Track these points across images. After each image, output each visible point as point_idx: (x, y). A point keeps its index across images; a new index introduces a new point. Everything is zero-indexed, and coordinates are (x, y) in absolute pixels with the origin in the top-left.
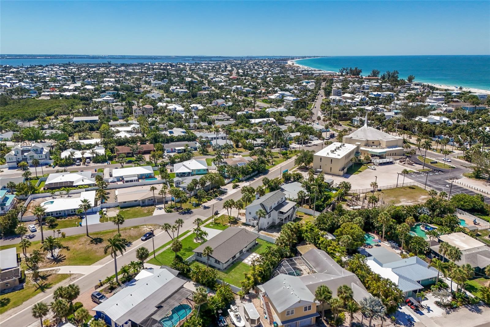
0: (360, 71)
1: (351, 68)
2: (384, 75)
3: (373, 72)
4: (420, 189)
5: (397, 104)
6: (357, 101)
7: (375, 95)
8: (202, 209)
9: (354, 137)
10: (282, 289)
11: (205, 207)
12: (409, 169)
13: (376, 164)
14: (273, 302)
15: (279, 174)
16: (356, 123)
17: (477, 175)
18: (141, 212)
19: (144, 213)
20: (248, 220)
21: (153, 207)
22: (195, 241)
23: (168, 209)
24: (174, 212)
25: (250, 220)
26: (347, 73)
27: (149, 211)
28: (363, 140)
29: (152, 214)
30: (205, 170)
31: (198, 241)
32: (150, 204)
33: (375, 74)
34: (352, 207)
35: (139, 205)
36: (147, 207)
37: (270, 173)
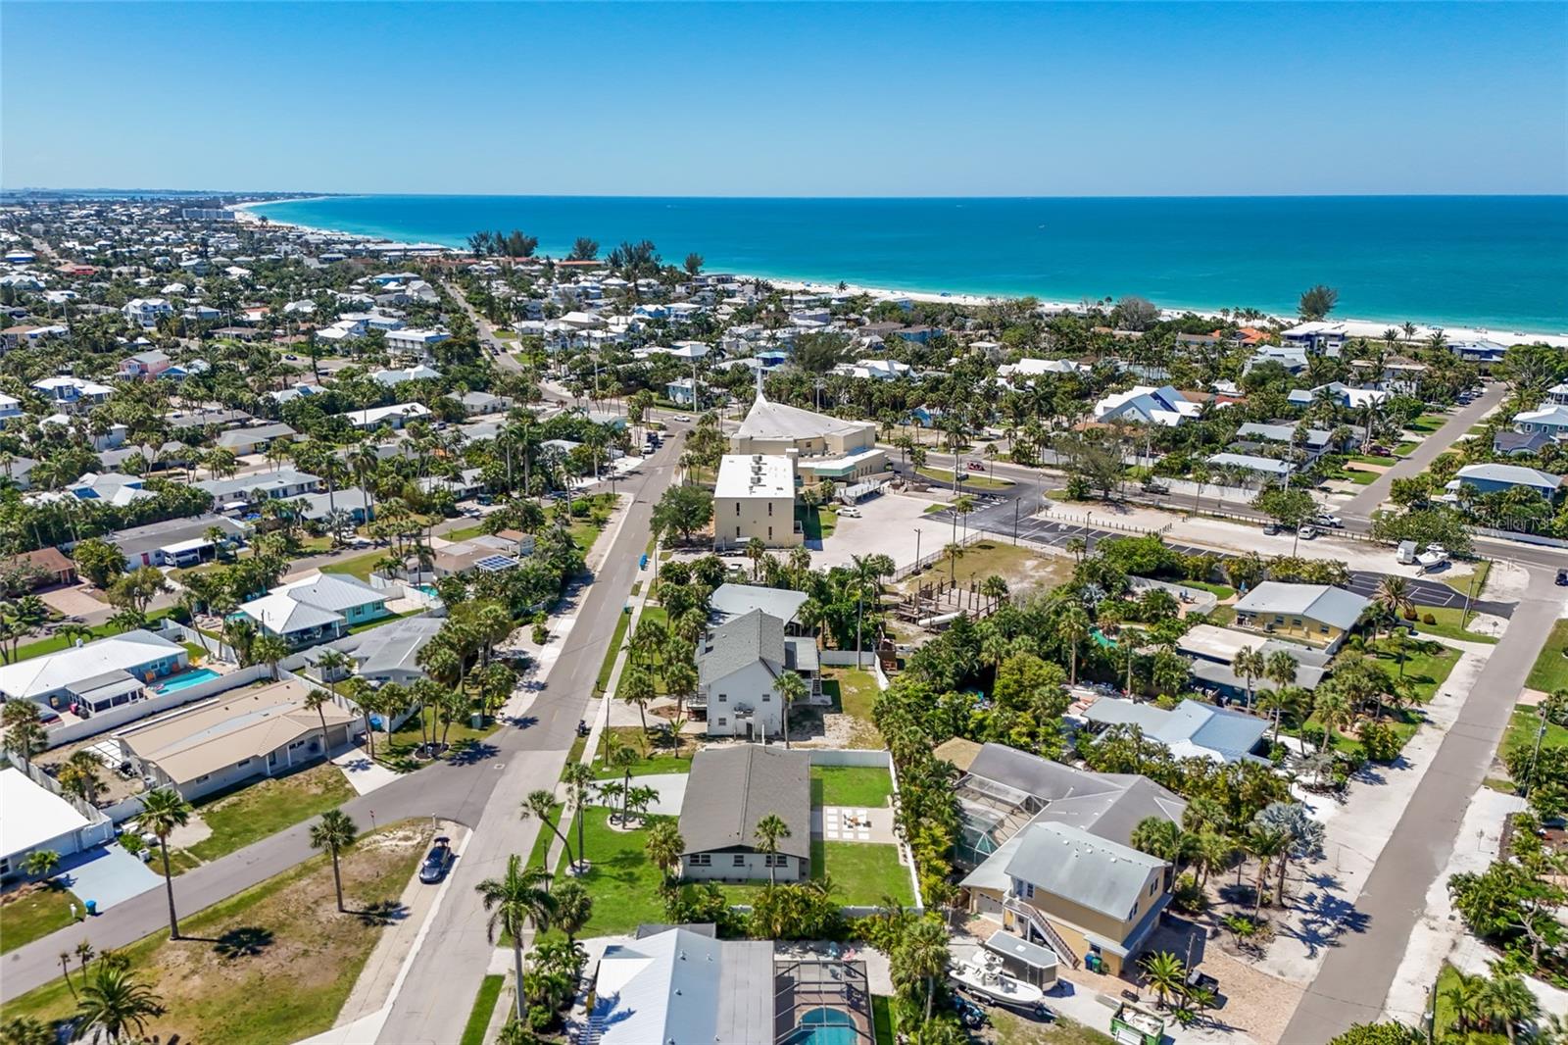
0: (534, 243)
1: (499, 236)
2: (615, 254)
3: (579, 244)
4: (1003, 545)
5: (739, 336)
6: (619, 335)
7: (650, 314)
8: (516, 730)
9: (758, 437)
10: (1072, 860)
11: (517, 722)
12: (929, 503)
13: (847, 501)
14: (1082, 901)
15: (632, 573)
16: (680, 398)
17: (1082, 492)
18: (300, 797)
19: (316, 795)
20: (715, 722)
21: (324, 767)
22: (618, 828)
23: (393, 761)
24: (429, 763)
25: (722, 722)
26: (491, 250)
27: (326, 785)
28: (784, 439)
29: (352, 792)
30: (379, 605)
31: (629, 825)
32: (302, 760)
33: (586, 250)
34: (927, 621)
35: (260, 777)
36: (301, 775)
37: (597, 574)
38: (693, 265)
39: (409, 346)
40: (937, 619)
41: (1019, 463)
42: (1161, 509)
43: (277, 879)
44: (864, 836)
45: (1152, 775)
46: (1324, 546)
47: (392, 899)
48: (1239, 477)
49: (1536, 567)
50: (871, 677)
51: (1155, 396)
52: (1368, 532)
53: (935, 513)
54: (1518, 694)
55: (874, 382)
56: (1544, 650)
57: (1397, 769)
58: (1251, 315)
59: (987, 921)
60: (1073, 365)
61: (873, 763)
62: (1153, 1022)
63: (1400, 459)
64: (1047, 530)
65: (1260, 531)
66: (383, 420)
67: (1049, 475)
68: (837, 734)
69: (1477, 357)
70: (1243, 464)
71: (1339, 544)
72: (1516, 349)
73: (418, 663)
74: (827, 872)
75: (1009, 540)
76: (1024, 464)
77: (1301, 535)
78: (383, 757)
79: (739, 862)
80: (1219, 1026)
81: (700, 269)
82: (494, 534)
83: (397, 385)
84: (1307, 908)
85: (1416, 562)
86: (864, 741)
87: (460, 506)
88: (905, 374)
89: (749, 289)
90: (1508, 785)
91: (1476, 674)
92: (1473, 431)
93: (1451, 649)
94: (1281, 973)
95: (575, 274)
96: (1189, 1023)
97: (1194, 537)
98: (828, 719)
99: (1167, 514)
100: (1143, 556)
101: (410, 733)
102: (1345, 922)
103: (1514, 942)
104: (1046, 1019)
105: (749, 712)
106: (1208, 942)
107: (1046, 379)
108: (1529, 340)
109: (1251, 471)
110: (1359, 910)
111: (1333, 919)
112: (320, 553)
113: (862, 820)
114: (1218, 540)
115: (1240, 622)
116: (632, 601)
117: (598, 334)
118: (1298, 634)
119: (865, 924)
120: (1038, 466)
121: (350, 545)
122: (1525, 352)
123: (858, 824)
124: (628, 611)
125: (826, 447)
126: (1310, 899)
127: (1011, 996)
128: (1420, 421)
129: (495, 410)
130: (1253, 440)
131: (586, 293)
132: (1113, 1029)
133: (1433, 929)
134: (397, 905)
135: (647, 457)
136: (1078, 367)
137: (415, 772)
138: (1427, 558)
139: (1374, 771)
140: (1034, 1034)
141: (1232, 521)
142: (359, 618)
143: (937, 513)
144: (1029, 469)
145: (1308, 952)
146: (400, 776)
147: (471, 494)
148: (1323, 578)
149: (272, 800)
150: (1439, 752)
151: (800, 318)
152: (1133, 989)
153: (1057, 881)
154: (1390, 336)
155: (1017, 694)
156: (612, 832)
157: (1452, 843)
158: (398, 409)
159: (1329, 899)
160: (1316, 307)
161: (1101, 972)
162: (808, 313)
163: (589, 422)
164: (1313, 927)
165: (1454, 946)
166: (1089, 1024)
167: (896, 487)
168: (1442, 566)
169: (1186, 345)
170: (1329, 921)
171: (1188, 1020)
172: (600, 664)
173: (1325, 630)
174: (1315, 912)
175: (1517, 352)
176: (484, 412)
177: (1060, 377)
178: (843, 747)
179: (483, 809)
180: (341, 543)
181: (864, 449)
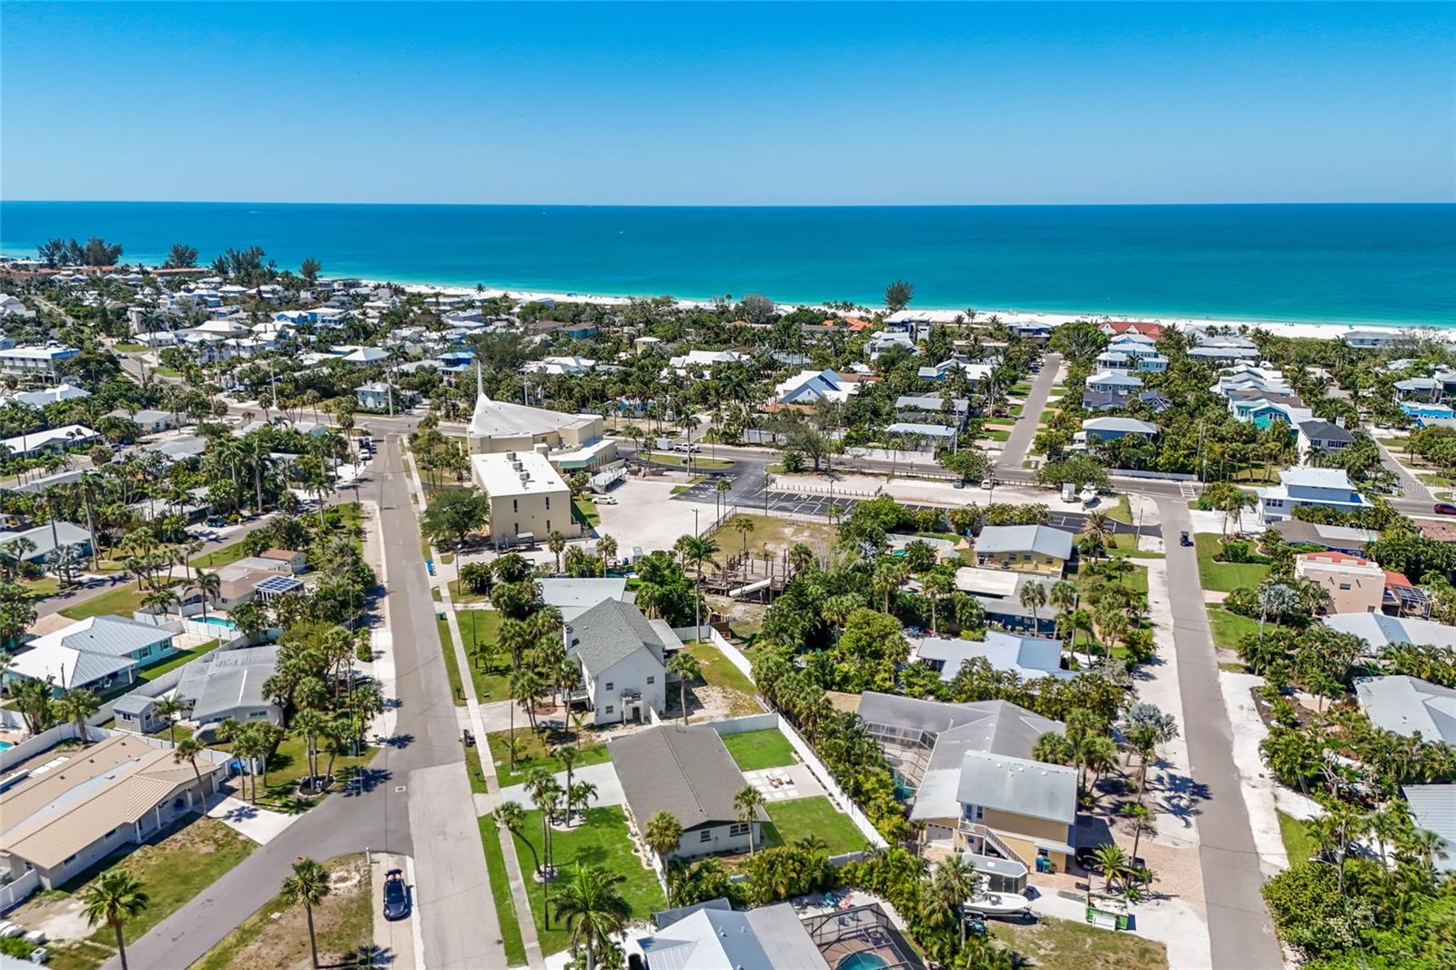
0: (118, 251)
1: (74, 246)
2: (220, 261)
3: (176, 251)
4: (758, 517)
5: (404, 338)
6: (269, 343)
7: (293, 320)
8: (395, 750)
9: (495, 435)
10: (1009, 780)
11: (392, 742)
12: (672, 486)
13: (598, 490)
14: (1032, 813)
15: (423, 581)
16: (370, 403)
17: (797, 466)
18: (192, 858)
19: (209, 854)
20: (603, 711)
21: (200, 822)
22: (563, 828)
23: (278, 803)
24: (322, 798)
25: (610, 710)
26: (65, 259)
27: (215, 841)
28: (521, 435)
29: (249, 845)
30: (166, 643)
31: (572, 823)
32: (170, 820)
33: (184, 257)
34: (738, 591)
35: (129, 847)
36: (178, 836)
37: (386, 585)
38: (310, 270)
39: (30, 364)
40: (747, 588)
41: (727, 443)
42: (864, 474)
43: (218, 949)
44: (793, 793)
45: (1009, 697)
46: (1004, 493)
47: (366, 944)
48: (916, 442)
49: (1158, 495)
50: (713, 649)
51: (821, 378)
52: (1033, 479)
53: (680, 494)
54: (1202, 597)
55: (571, 377)
56: (1199, 560)
57: (1157, 666)
58: (848, 307)
59: (937, 849)
60: (736, 355)
61: (762, 725)
62: (1117, 904)
63: (1016, 419)
64: (784, 500)
65: (950, 486)
66: (46, 446)
67: (759, 453)
68: (714, 706)
69: (1031, 334)
70: (917, 431)
71: (1013, 491)
72: (1066, 327)
73: (267, 697)
74: (780, 832)
75: (761, 512)
76: (732, 444)
77: (983, 486)
78: (264, 801)
79: (705, 837)
80: (1158, 896)
81: (318, 274)
82: (258, 555)
83: (46, 407)
84: (1162, 787)
85: (1077, 500)
86: (741, 707)
87: (191, 529)
88: (593, 368)
89: (385, 293)
90: (1237, 666)
91: (1165, 584)
92: (1054, 393)
93: (1138, 566)
94: (1175, 844)
95: (185, 282)
96: (1137, 899)
97: (904, 496)
98: (699, 692)
99: (871, 478)
100: (886, 514)
101: (280, 772)
102: (1193, 794)
103: (1316, 787)
104: (1033, 920)
105: (636, 696)
106: (1110, 829)
107: (717, 369)
108: (1072, 319)
109: (925, 436)
110: (1198, 782)
111: (1185, 792)
112: (48, 596)
113: (785, 778)
114: (924, 496)
115: (981, 562)
116: (439, 607)
117: (247, 342)
118: (1029, 567)
119: (849, 871)
120: (744, 445)
121: (80, 584)
122: (1074, 329)
123: (781, 783)
124: (442, 617)
125: (560, 439)
126: (1160, 779)
127: (998, 907)
128: (1015, 388)
129: (168, 427)
130: (910, 410)
131: (202, 301)
132: (1089, 917)
133: (1254, 787)
134: (375, 949)
135: (368, 463)
136: (740, 357)
137: (311, 811)
138: (1086, 496)
139: (1143, 670)
140: (1030, 936)
141: (923, 479)
142: (148, 659)
143: (682, 494)
144: (738, 448)
145: (1184, 823)
146: (295, 817)
147: (198, 517)
148: (1030, 519)
149: (159, 869)
150: (1176, 646)
151: (453, 319)
152: (1083, 881)
153: (1005, 800)
154: (959, 320)
155: (869, 645)
156: (559, 833)
157: (1226, 717)
158: (60, 433)
159: (1172, 777)
160: (898, 298)
161: (1051, 872)
162: (461, 314)
163: (297, 432)
164: (1175, 801)
165: (1276, 798)
166: (1067, 918)
167: (635, 473)
168: (1095, 502)
169: (812, 333)
170: (1183, 795)
171: (1136, 898)
172: (445, 672)
173: (1050, 561)
174: (1170, 790)
175: (1067, 329)
176: (157, 430)
177: (729, 366)
178: (727, 716)
179: (409, 835)
180: (71, 583)
181: (595, 439)
